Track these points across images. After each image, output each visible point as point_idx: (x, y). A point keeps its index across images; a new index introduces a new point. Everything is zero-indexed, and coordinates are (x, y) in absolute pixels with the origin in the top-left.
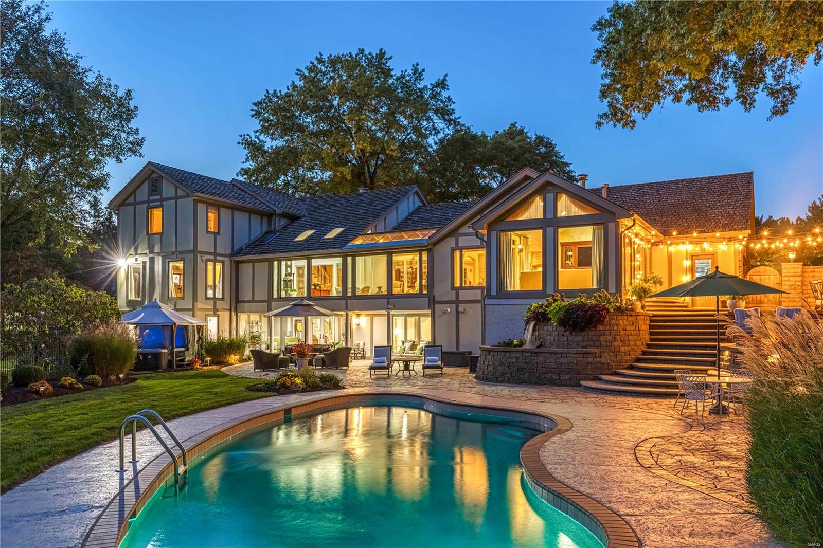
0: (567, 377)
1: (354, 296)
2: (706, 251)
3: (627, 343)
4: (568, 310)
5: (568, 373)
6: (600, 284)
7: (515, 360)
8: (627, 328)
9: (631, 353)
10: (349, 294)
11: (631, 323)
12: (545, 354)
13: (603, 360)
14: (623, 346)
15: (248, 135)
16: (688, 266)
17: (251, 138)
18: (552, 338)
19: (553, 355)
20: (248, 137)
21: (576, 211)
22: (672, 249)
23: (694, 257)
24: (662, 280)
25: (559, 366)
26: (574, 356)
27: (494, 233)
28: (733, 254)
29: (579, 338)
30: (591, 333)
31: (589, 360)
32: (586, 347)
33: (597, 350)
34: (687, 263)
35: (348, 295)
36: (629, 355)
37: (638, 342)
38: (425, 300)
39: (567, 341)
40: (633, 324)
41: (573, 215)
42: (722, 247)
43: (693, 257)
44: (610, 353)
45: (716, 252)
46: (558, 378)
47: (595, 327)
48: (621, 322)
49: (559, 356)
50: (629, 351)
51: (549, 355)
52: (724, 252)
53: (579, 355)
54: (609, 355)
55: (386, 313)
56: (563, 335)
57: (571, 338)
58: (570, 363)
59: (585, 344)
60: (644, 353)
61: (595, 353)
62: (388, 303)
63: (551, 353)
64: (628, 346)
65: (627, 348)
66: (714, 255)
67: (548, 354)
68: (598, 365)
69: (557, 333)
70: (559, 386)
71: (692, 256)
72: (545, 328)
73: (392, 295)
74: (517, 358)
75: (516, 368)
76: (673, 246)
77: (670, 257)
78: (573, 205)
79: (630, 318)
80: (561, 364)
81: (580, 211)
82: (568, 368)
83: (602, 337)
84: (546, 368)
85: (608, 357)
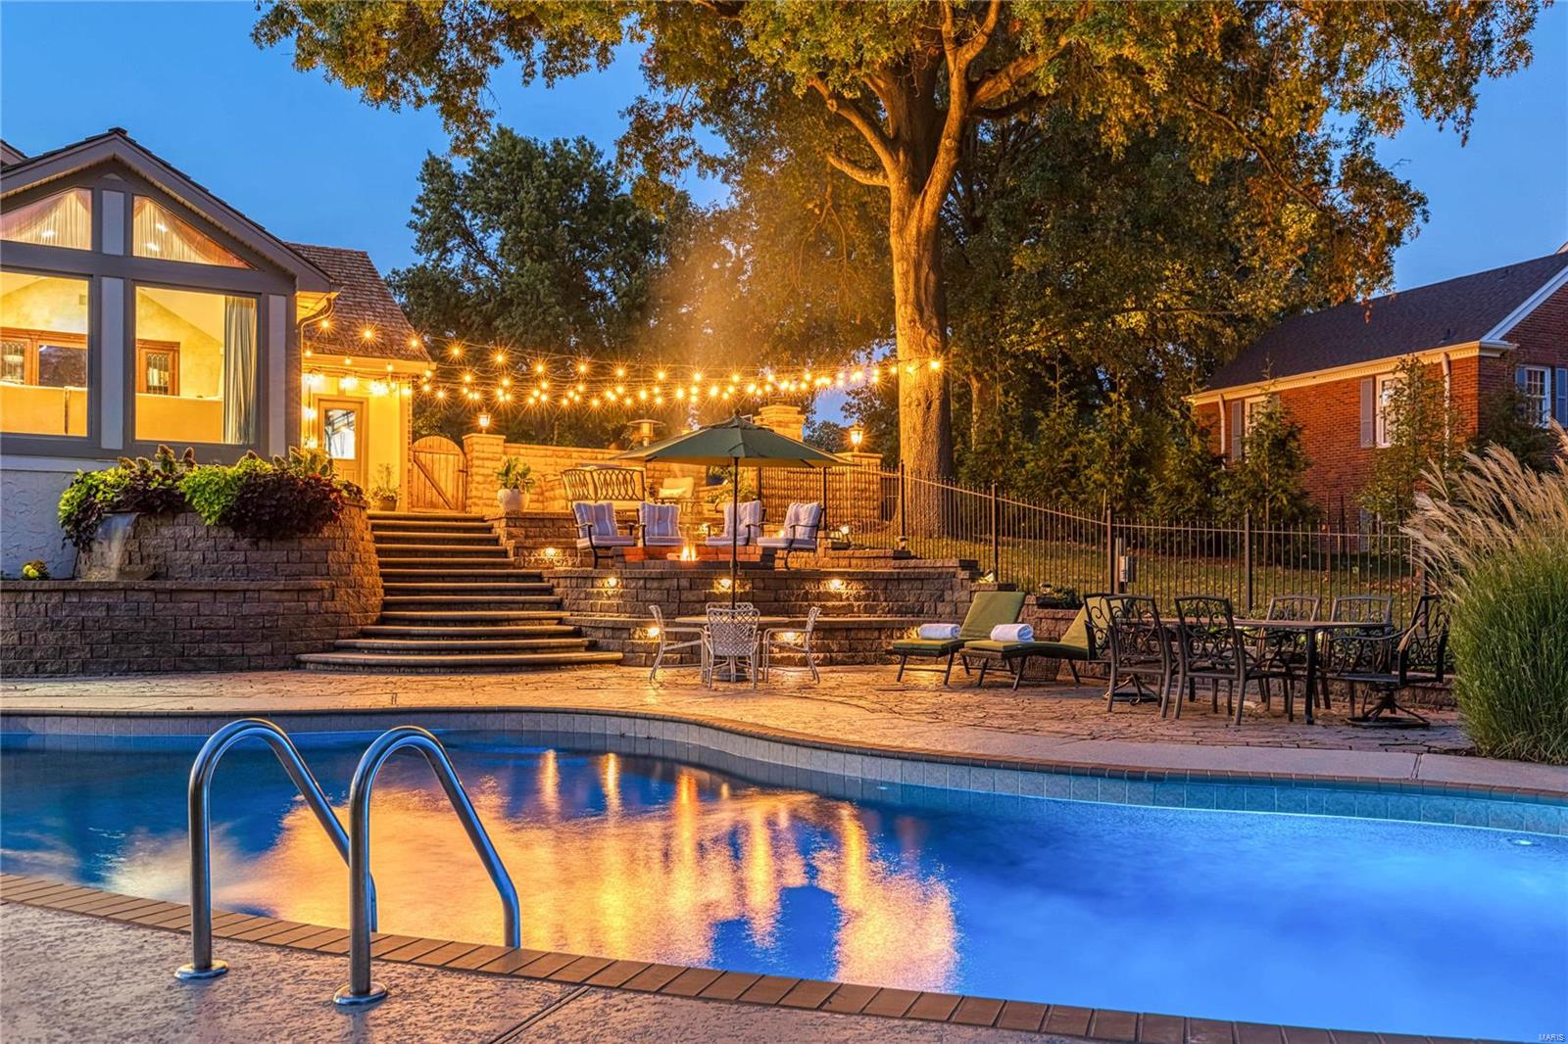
0: (265, 647)
4: (247, 485)
5: (265, 638)
6: (246, 434)
7: (101, 613)
12: (199, 596)
13: (338, 605)
18: (197, 556)
19: (219, 596)
21: (183, 250)
25: (240, 623)
26: (277, 596)
29: (278, 556)
30: (306, 543)
31: (312, 605)
32: (297, 576)
33: (319, 583)
34: (310, 414)
39: (245, 562)
41: (174, 258)
43: (321, 403)
44: (349, 590)
46: (238, 651)
47: (319, 530)
49: (238, 597)
51: (208, 597)
53: (286, 596)
54: (347, 594)
56: (232, 549)
57: (255, 555)
58: (269, 614)
59: (295, 568)
60: (389, 591)
61: (322, 589)
63: (215, 591)
66: (362, 403)
67: (205, 595)
68: (330, 618)
69: (211, 543)
70: (241, 670)
71: (320, 400)
72: (166, 532)
74: (109, 607)
75: (107, 634)
78: (174, 236)
80: (244, 617)
81: (193, 255)
82: (264, 627)
83: (330, 553)
84: (202, 628)
85: (345, 598)
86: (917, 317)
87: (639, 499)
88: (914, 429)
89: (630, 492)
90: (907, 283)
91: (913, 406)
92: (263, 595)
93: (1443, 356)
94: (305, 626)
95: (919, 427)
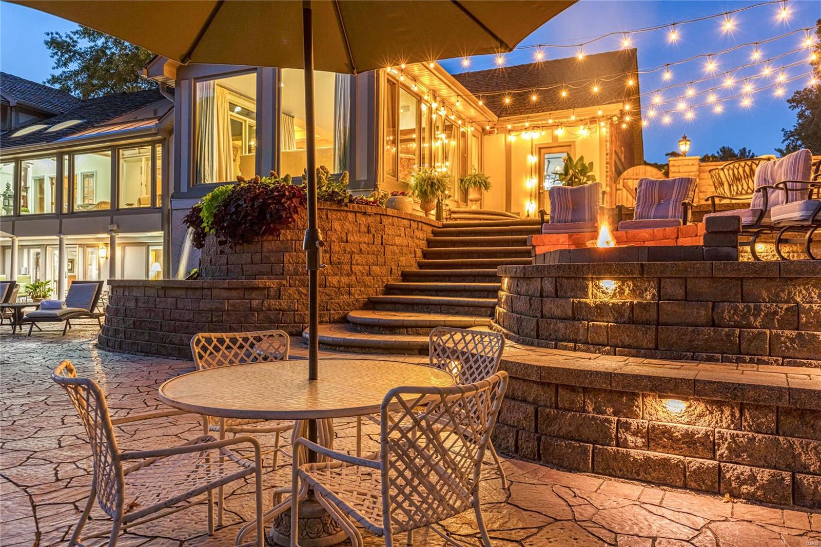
1: (72, 214)
2: (560, 140)
3: (347, 267)
8: (350, 238)
9: (353, 290)
10: (65, 210)
11: (364, 229)
13: (284, 304)
14: (335, 275)
15: (57, 33)
16: (533, 163)
17: (61, 37)
20: (58, 36)
22: (512, 138)
23: (543, 151)
24: (489, 180)
27: (185, 83)
28: (598, 142)
29: (246, 257)
30: (267, 246)
31: (255, 303)
32: (254, 276)
33: (272, 283)
34: (533, 160)
35: (64, 212)
36: (349, 293)
37: (374, 268)
38: (157, 217)
39: (227, 264)
40: (369, 232)
42: (582, 132)
43: (541, 150)
44: (302, 289)
45: (574, 142)
48: (337, 225)
50: (349, 286)
52: (585, 142)
53: (234, 294)
54: (300, 293)
55: (109, 236)
57: (232, 258)
59: (255, 268)
60: (389, 289)
61: (269, 289)
62: (112, 223)
64: (348, 275)
65: (345, 280)
66: (570, 146)
71: (540, 148)
73: (118, 209)
76: (513, 134)
77: (508, 149)
79: (362, 219)
80: (200, 312)
82: (212, 321)
83: (287, 254)
84: (175, 320)
85: (296, 296)
92: (215, 292)
94: (246, 322)
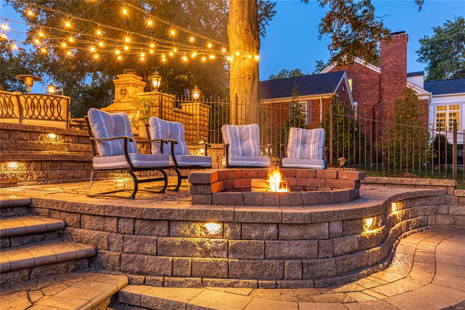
86: (249, 28)
87: (63, 120)
88: (246, 92)
89: (56, 114)
90: (244, 8)
91: (246, 79)
93: (321, 97)
95: (249, 91)
